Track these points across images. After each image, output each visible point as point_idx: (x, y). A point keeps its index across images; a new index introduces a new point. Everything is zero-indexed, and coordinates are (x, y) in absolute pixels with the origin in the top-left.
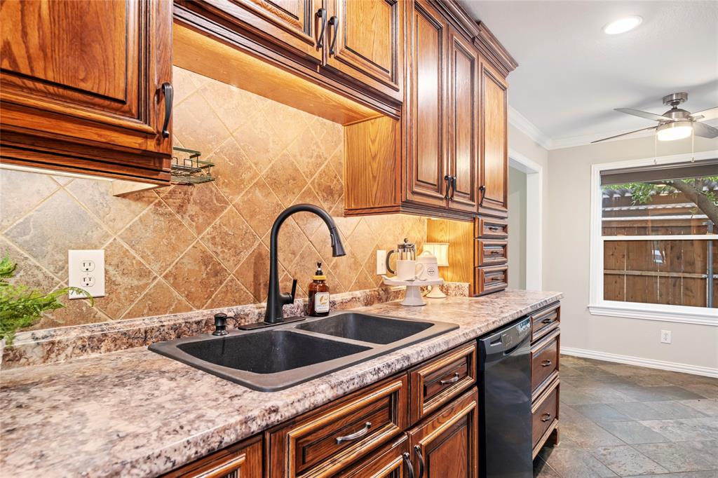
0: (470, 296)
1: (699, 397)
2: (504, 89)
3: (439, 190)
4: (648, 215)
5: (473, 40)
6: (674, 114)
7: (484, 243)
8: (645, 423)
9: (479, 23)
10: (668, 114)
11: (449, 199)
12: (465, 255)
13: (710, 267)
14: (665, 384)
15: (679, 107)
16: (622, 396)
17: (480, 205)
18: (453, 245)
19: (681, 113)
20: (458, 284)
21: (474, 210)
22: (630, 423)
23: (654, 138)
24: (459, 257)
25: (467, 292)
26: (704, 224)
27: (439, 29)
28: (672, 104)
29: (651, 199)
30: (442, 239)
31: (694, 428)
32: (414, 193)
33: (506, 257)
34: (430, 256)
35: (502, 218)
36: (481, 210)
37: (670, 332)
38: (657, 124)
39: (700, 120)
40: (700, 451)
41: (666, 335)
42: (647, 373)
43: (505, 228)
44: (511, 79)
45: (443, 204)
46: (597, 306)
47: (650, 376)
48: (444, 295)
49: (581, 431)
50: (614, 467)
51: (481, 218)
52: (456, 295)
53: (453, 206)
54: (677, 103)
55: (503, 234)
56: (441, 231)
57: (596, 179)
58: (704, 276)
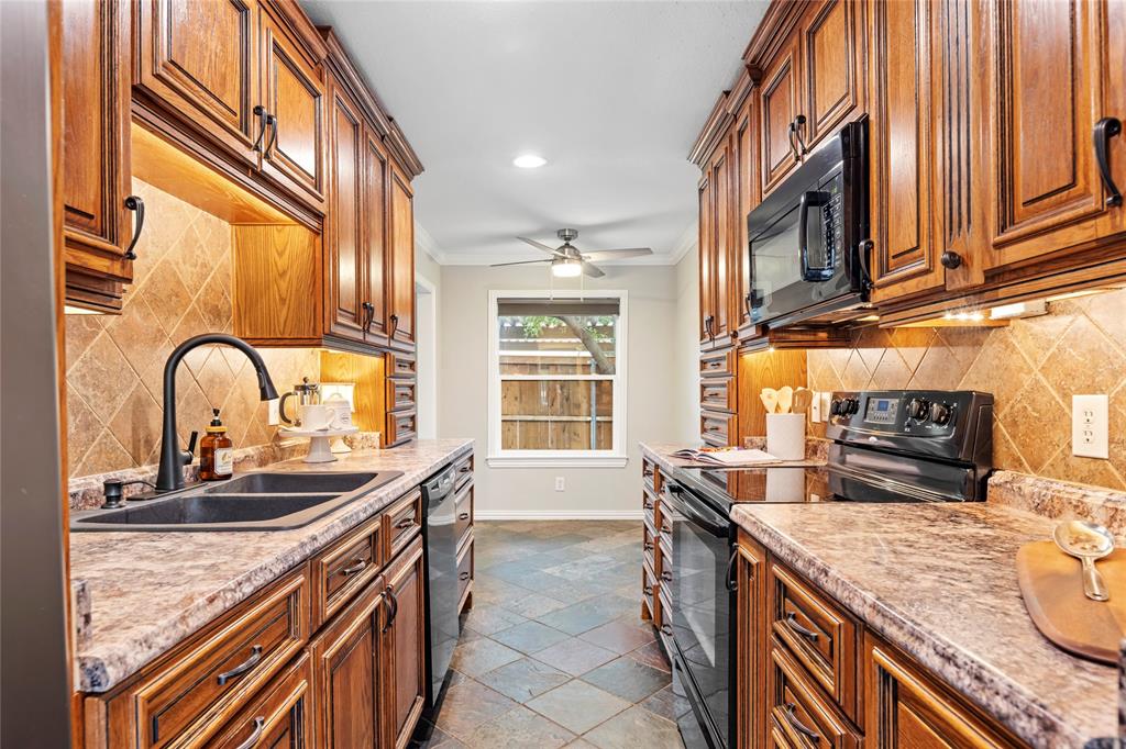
0: (381, 448)
1: (588, 539)
2: (410, 196)
3: (356, 320)
4: (537, 349)
5: (383, 137)
6: (567, 250)
7: (396, 383)
8: (546, 571)
9: (391, 119)
10: (562, 248)
11: (366, 331)
12: (373, 398)
13: (593, 409)
14: (562, 533)
15: (571, 243)
16: (526, 551)
17: (392, 337)
18: (359, 386)
19: (572, 250)
20: (365, 434)
21: (385, 343)
22: (535, 574)
23: (550, 272)
24: (365, 401)
25: (377, 444)
26: (589, 362)
27: (355, 126)
28: (566, 239)
29: (542, 333)
30: (343, 378)
31: (586, 566)
32: (337, 324)
33: (413, 400)
34: (339, 399)
35: (408, 353)
36: (393, 344)
37: (562, 479)
38: (552, 257)
39: (587, 260)
40: (592, 583)
41: (560, 482)
42: (545, 524)
43: (412, 365)
44: (416, 184)
45: (360, 336)
46: (496, 457)
47: (548, 527)
48: (350, 449)
49: (491, 592)
50: (527, 614)
51: (393, 353)
52: (363, 448)
53: (370, 339)
54: (569, 239)
55: (411, 372)
56: (341, 367)
57: (494, 308)
58: (589, 419)
